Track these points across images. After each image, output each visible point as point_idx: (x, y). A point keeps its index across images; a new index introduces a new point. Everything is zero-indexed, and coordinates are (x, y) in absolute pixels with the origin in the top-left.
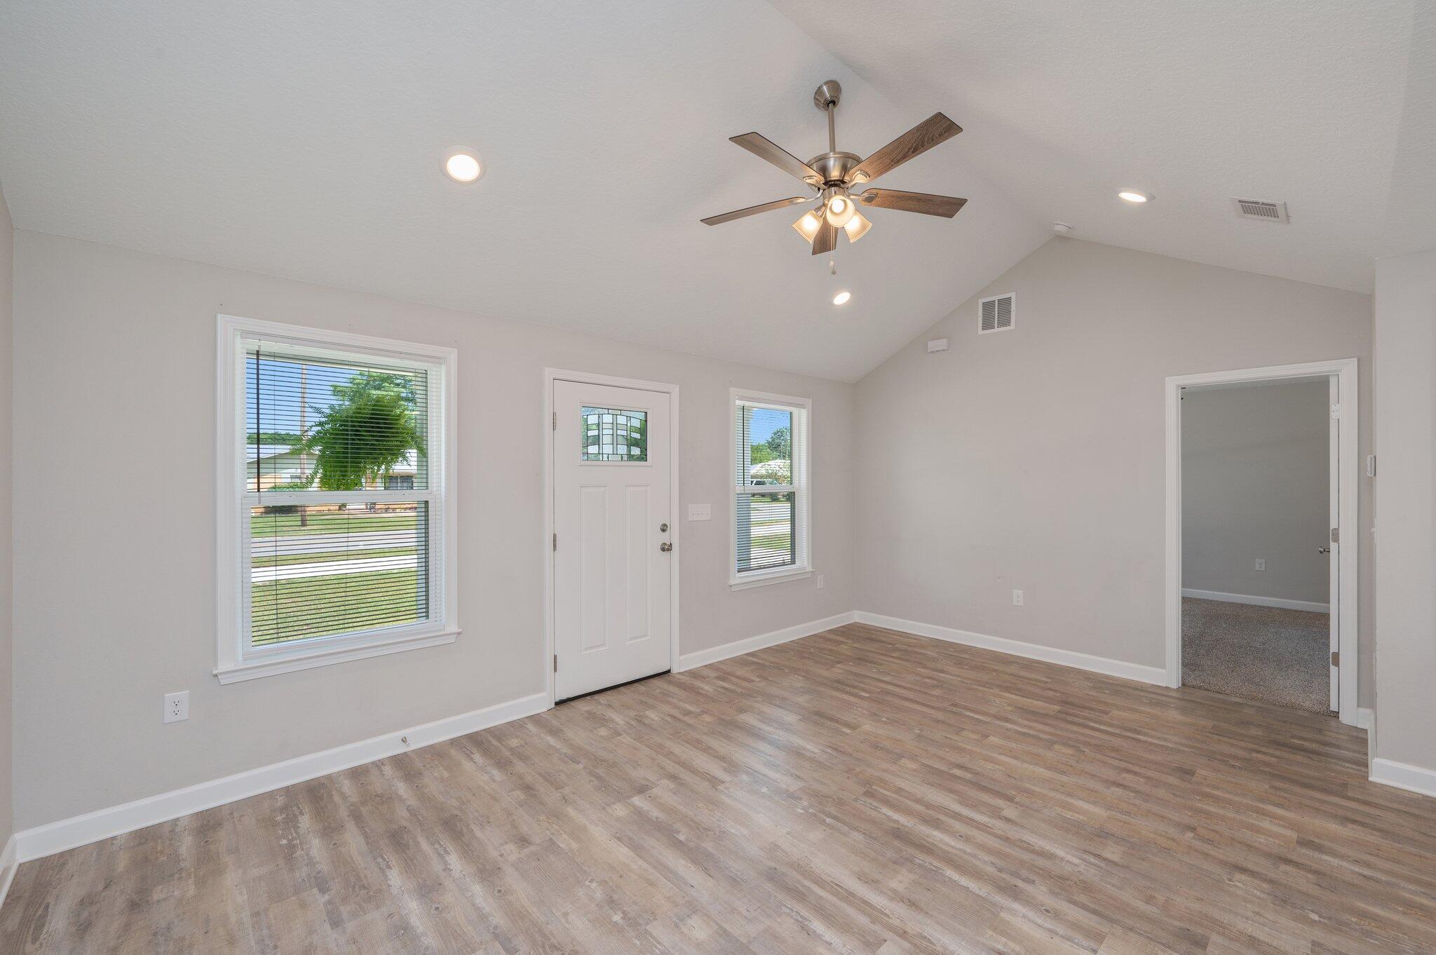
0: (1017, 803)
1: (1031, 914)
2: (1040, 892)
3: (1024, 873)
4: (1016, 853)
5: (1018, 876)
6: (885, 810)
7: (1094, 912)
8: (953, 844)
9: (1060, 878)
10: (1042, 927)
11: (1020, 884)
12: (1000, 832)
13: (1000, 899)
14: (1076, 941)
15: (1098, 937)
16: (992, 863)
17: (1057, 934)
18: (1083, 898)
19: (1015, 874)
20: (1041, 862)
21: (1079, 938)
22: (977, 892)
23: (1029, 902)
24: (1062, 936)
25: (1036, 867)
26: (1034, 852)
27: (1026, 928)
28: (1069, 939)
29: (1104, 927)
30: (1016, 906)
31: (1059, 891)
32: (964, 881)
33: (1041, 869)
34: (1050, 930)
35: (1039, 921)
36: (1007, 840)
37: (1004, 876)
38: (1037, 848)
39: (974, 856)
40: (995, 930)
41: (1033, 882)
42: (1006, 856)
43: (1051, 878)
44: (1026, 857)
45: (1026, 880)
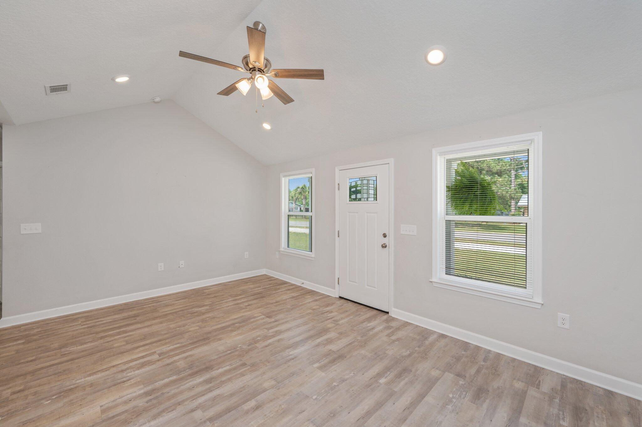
0: (205, 422)
1: (134, 395)
2: (141, 403)
3: (154, 402)
4: (168, 404)
5: (154, 399)
6: (228, 368)
7: (113, 417)
8: (190, 383)
9: (141, 414)
10: (126, 395)
11: (150, 398)
12: (186, 403)
13: (150, 388)
14: (110, 403)
15: (103, 412)
16: (169, 392)
17: (119, 398)
18: (123, 417)
19: (156, 398)
20: (155, 411)
21: (110, 405)
22: (158, 382)
23: (140, 396)
24: (117, 399)
25: (154, 407)
26: (163, 411)
27: (131, 391)
28: (114, 401)
29: (104, 416)
30: (142, 391)
31: (135, 409)
32: (167, 380)
33: (151, 409)
34: (123, 397)
35: (129, 396)
36: (179, 403)
37: (159, 394)
38: (164, 414)
39: (178, 388)
40: (139, 382)
41: (147, 402)
42: (169, 399)
43: (143, 411)
44: (162, 407)
45: (150, 400)
